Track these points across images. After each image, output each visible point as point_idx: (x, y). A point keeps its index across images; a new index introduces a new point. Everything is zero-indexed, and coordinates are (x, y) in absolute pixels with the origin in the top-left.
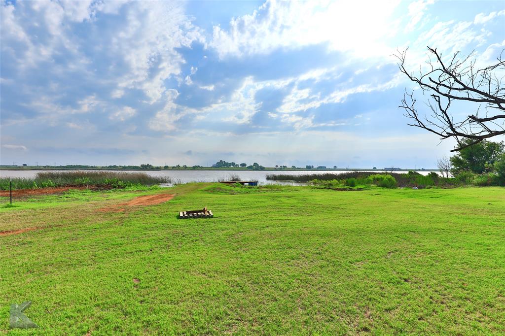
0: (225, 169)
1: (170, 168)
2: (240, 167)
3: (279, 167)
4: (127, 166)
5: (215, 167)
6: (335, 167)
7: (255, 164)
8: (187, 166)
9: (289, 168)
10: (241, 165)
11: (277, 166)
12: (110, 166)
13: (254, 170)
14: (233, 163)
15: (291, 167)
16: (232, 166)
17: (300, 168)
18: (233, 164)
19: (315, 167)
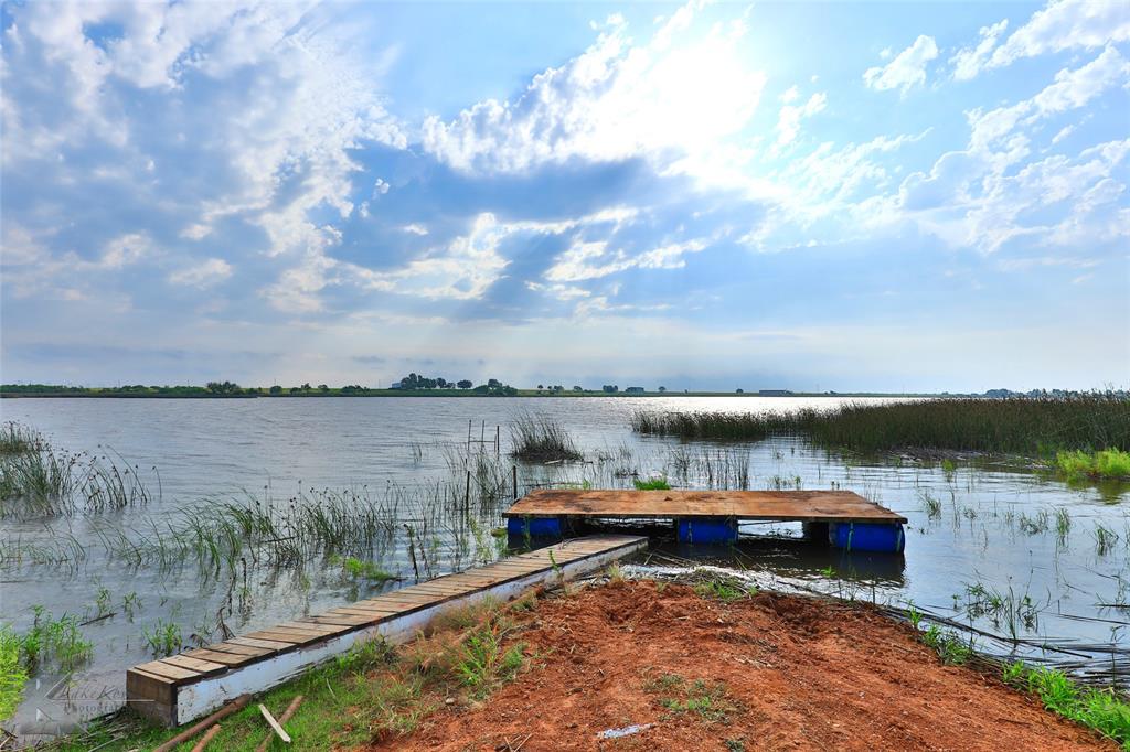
0: (422, 393)
1: (284, 392)
2: (457, 388)
3: (545, 388)
4: (172, 386)
5: (399, 389)
6: (662, 388)
7: (492, 382)
8: (329, 387)
9: (568, 392)
10: (460, 384)
11: (540, 387)
12: (127, 388)
13: (491, 395)
14: (440, 379)
15: (571, 389)
16: (438, 388)
17: (590, 391)
18: (441, 382)
19: (622, 389)
